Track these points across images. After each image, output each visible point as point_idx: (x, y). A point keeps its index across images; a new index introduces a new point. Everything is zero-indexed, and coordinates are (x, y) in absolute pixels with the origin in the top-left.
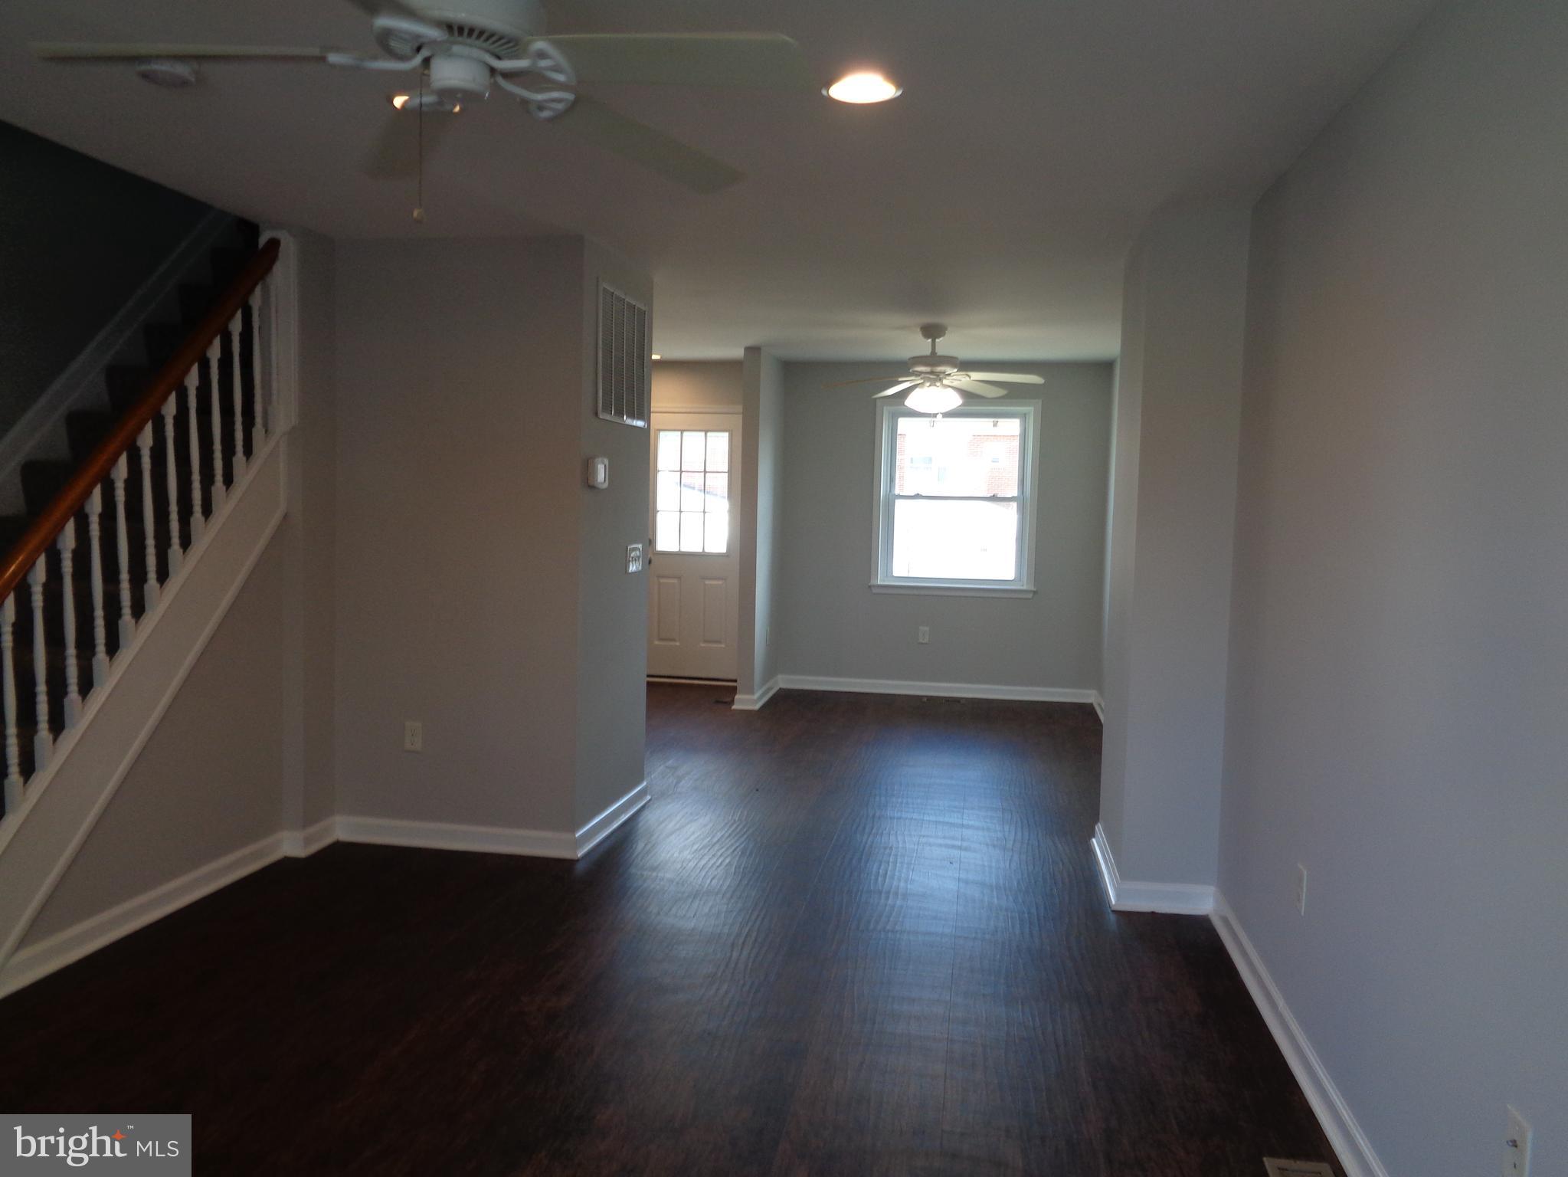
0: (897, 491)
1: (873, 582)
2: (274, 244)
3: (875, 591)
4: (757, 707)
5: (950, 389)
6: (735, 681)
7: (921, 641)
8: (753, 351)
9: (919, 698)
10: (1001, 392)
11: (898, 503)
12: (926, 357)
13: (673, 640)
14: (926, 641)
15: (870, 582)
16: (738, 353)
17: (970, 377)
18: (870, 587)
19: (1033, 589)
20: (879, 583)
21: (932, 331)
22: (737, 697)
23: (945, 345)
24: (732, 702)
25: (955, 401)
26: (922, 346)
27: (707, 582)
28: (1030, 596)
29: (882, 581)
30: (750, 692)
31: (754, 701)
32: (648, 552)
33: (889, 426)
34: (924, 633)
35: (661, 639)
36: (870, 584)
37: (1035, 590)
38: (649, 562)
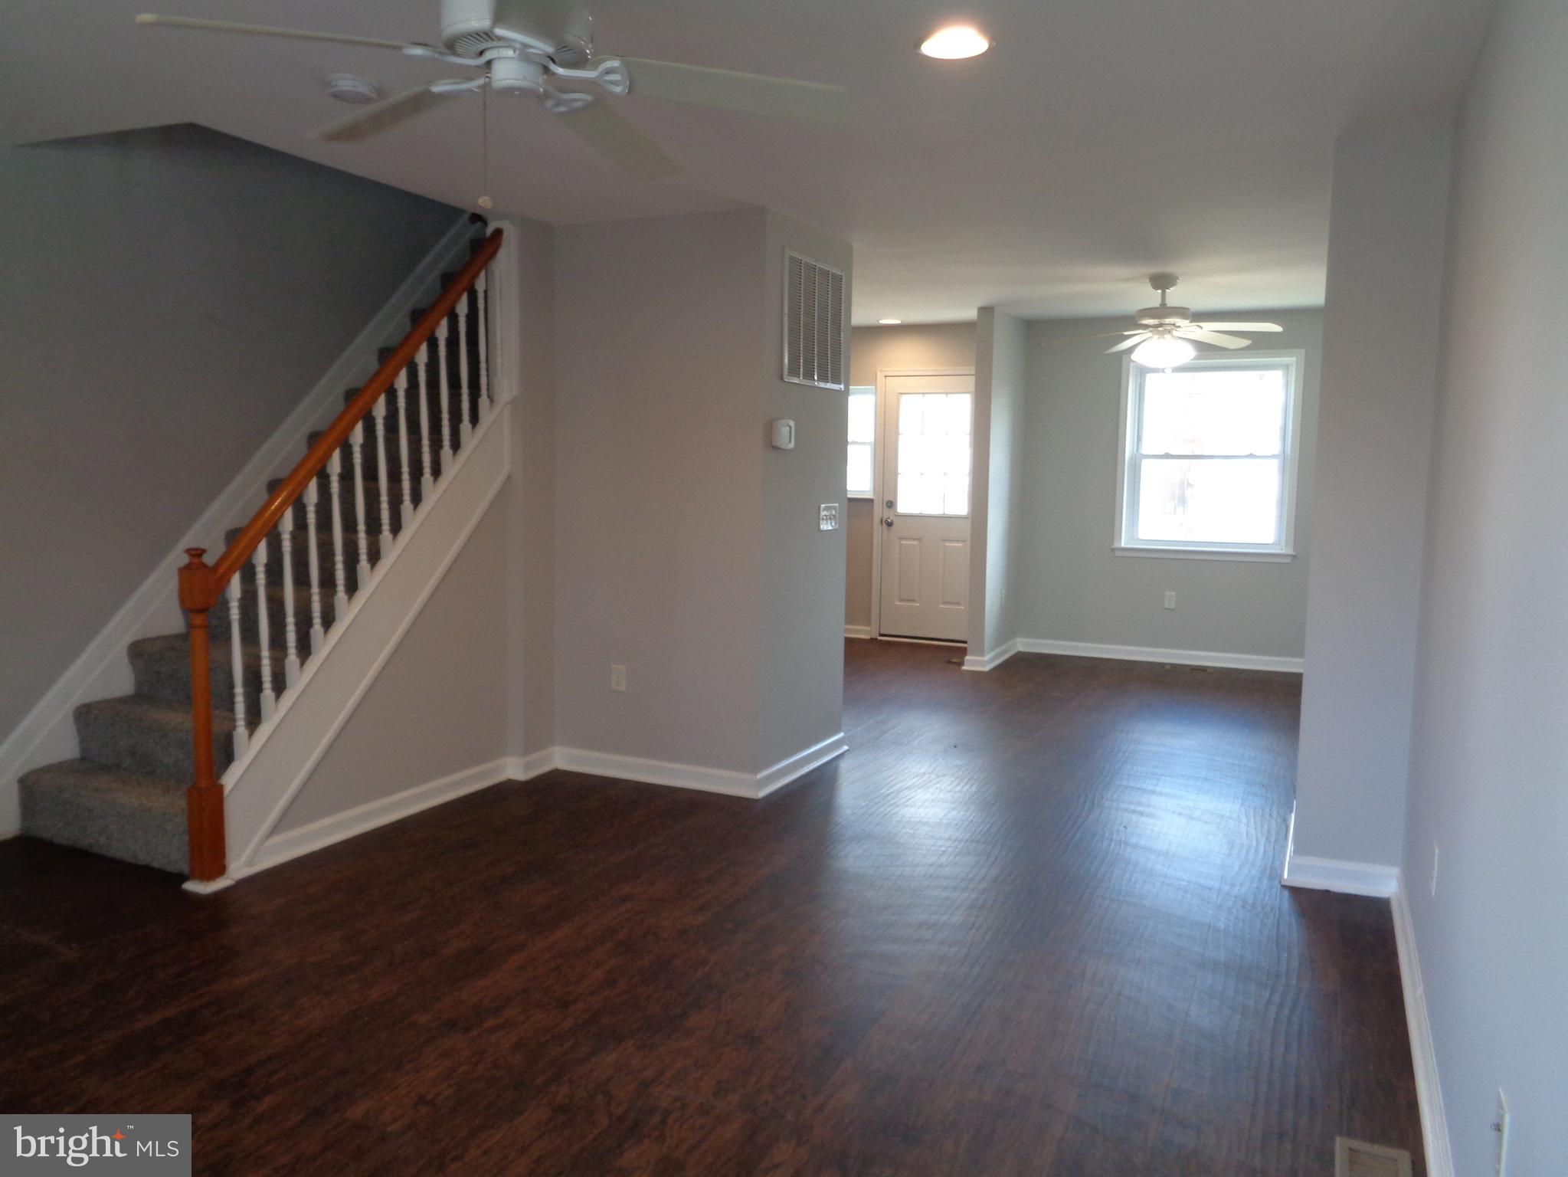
0: (1144, 451)
1: (1116, 545)
2: (498, 233)
3: (1118, 554)
4: (987, 668)
5: (1180, 341)
6: (965, 642)
7: (1167, 606)
8: (986, 311)
9: (1163, 665)
10: (1245, 343)
11: (1145, 463)
12: (1157, 308)
13: (913, 601)
14: (1173, 606)
15: (1113, 544)
16: (970, 314)
17: (1201, 328)
18: (1113, 550)
19: (1291, 552)
20: (1123, 545)
21: (1162, 282)
22: (967, 658)
23: (1176, 296)
24: (961, 664)
25: (1189, 354)
26: (1151, 297)
27: (946, 544)
28: (1289, 560)
29: (1125, 544)
30: (982, 654)
31: (984, 663)
32: (888, 514)
33: (1136, 383)
34: (1170, 599)
35: (901, 600)
36: (1113, 547)
37: (1294, 554)
38: (890, 525)
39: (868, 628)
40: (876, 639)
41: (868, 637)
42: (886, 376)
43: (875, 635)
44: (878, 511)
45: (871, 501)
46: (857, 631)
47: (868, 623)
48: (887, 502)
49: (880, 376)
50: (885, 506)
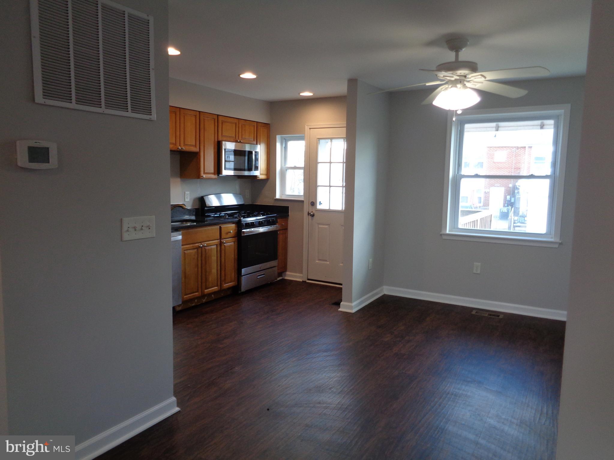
1: (443, 232)
3: (444, 237)
4: (354, 311)
5: (469, 90)
7: (475, 272)
8: (352, 82)
10: (523, 92)
11: (464, 182)
13: (326, 261)
14: (479, 272)
15: (441, 231)
17: (485, 77)
18: (441, 235)
19: (558, 240)
20: (448, 232)
21: (455, 44)
22: (342, 303)
25: (475, 98)
28: (557, 246)
29: (449, 231)
30: (350, 301)
31: (351, 308)
32: (311, 210)
33: (457, 130)
34: (477, 267)
35: (320, 260)
36: (441, 233)
37: (560, 242)
38: (313, 216)
39: (301, 275)
40: (305, 282)
41: (301, 280)
42: (310, 129)
43: (305, 279)
44: (307, 208)
45: (302, 202)
46: (296, 277)
47: (301, 272)
48: (311, 203)
49: (307, 128)
50: (310, 204)
